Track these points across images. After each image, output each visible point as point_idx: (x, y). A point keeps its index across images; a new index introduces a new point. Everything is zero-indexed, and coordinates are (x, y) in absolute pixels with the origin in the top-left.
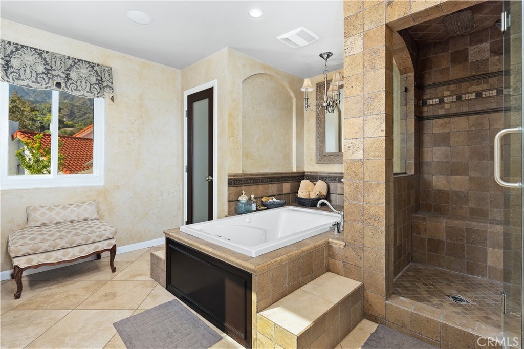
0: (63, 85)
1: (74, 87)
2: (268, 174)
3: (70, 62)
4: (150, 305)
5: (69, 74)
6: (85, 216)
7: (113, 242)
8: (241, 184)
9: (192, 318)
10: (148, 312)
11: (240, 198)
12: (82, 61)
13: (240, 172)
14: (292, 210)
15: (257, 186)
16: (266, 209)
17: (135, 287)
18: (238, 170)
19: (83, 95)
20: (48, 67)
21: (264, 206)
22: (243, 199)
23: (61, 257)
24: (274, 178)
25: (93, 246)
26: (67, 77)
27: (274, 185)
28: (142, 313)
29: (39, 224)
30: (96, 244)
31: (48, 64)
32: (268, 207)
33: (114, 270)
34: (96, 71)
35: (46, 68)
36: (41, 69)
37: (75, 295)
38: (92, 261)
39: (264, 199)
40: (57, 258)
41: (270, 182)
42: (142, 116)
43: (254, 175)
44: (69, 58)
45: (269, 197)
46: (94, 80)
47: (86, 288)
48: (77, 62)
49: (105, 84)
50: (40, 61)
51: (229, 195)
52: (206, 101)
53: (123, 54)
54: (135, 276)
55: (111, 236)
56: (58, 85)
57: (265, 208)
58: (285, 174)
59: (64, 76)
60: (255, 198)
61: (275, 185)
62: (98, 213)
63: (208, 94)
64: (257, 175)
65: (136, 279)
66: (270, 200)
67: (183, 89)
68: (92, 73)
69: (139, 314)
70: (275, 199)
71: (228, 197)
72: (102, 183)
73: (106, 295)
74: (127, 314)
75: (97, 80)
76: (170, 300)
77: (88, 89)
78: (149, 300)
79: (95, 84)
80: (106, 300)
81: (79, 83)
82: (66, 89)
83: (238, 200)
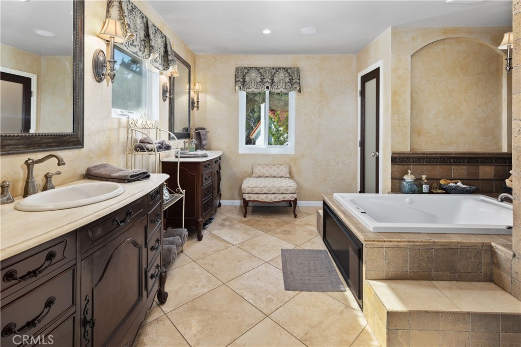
0: (270, 87)
1: (276, 87)
2: (451, 154)
3: (274, 71)
4: (308, 247)
5: (273, 79)
6: (282, 174)
7: (295, 196)
8: (410, 162)
9: (331, 267)
10: (304, 251)
11: (405, 177)
12: (280, 68)
13: (408, 150)
14: (482, 200)
15: (433, 166)
16: (444, 193)
17: (304, 232)
18: (405, 148)
19: (281, 91)
20: (262, 77)
21: (443, 189)
22: (409, 178)
23: (265, 199)
24: (463, 158)
25: (282, 196)
26: (272, 81)
27: (462, 167)
28: (300, 250)
29: (257, 176)
30: (284, 195)
31: (262, 76)
32: (447, 191)
33: (295, 217)
34: (289, 73)
35: (261, 79)
36: (259, 79)
37: (269, 225)
38: (286, 207)
39: (442, 182)
40: (262, 199)
41: (440, 162)
42: (322, 100)
43: (427, 154)
44: (273, 68)
45: (451, 180)
46: (287, 80)
47: (277, 223)
48: (277, 69)
49: (294, 81)
50: (258, 75)
51: (393, 172)
52: (374, 81)
53: (307, 55)
54: (307, 224)
55: (294, 192)
56: (268, 88)
57: (443, 191)
58: (489, 154)
59: (270, 81)
60: (426, 179)
61: (465, 167)
62: (290, 174)
63: (375, 74)
64: (433, 154)
65: (306, 227)
66: (452, 184)
67: (358, 71)
68: (286, 75)
69: (297, 250)
70: (460, 184)
71: (391, 174)
72: (293, 153)
73: (285, 231)
74: (291, 247)
75: (289, 79)
76: (322, 249)
77: (284, 87)
78: (308, 244)
79: (289, 82)
80: (284, 234)
81: (279, 83)
82: (272, 89)
83: (404, 179)
